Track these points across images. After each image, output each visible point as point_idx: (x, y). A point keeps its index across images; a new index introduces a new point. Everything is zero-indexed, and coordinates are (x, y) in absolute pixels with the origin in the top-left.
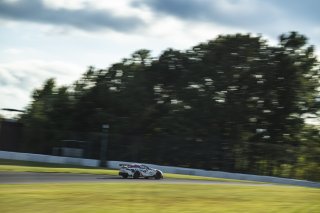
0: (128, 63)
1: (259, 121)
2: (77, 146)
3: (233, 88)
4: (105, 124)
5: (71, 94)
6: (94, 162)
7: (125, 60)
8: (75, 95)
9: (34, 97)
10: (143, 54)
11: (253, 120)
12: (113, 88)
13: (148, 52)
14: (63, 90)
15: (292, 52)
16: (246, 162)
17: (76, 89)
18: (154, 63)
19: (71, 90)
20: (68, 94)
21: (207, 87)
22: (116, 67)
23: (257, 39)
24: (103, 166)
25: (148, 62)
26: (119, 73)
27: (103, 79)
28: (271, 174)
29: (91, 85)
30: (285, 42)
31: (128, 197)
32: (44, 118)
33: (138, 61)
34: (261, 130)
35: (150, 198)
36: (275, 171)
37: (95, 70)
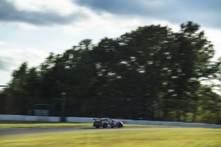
0: (77, 49)
1: (168, 85)
2: (44, 108)
3: (150, 63)
4: (63, 92)
5: (39, 72)
6: (57, 119)
7: (75, 47)
8: (41, 73)
9: (13, 76)
10: (87, 42)
11: (165, 83)
12: (67, 67)
13: (90, 40)
14: (33, 70)
15: (189, 36)
16: (161, 114)
17: (42, 69)
18: (95, 48)
19: (38, 70)
20: (36, 73)
21: (132, 63)
22: (69, 52)
23: (165, 28)
24: (63, 121)
25: (90, 48)
26: (71, 57)
27: (60, 61)
28: (179, 121)
29: (52, 65)
30: (184, 29)
31: (82, 141)
33: (84, 47)
34: (171, 91)
36: (182, 118)
37: (54, 55)
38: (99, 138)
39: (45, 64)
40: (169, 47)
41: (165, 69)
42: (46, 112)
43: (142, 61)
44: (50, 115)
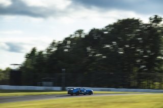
0: (73, 37)
1: (141, 62)
2: (49, 80)
3: (127, 46)
4: (63, 68)
6: (59, 88)
7: (71, 35)
8: (47, 54)
9: (26, 57)
10: (80, 32)
11: (138, 61)
12: (66, 50)
13: (82, 30)
14: (41, 53)
15: (156, 25)
16: (136, 83)
17: (47, 52)
18: (86, 36)
19: (45, 53)
20: (43, 55)
21: (114, 46)
22: (67, 39)
23: (138, 20)
24: (63, 90)
25: (83, 36)
26: (69, 42)
27: (60, 46)
28: (149, 88)
29: (54, 49)
30: (152, 20)
31: (78, 105)
32: (32, 68)
33: (78, 35)
34: (143, 66)
35: (88, 104)
36: (151, 86)
37: (56, 42)
38: (90, 102)
39: (49, 48)
40: (141, 34)
41: (138, 50)
42: (51, 83)
43: (121, 45)
44: (54, 85)
